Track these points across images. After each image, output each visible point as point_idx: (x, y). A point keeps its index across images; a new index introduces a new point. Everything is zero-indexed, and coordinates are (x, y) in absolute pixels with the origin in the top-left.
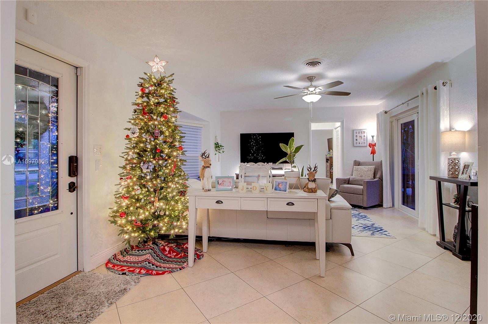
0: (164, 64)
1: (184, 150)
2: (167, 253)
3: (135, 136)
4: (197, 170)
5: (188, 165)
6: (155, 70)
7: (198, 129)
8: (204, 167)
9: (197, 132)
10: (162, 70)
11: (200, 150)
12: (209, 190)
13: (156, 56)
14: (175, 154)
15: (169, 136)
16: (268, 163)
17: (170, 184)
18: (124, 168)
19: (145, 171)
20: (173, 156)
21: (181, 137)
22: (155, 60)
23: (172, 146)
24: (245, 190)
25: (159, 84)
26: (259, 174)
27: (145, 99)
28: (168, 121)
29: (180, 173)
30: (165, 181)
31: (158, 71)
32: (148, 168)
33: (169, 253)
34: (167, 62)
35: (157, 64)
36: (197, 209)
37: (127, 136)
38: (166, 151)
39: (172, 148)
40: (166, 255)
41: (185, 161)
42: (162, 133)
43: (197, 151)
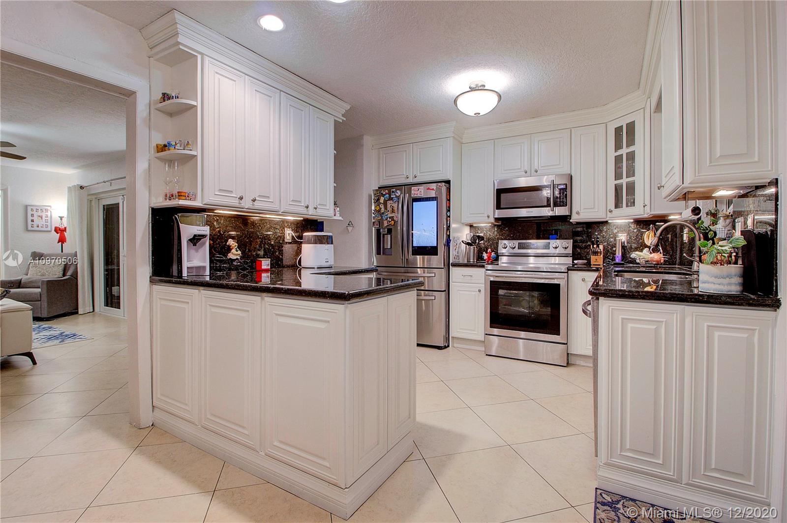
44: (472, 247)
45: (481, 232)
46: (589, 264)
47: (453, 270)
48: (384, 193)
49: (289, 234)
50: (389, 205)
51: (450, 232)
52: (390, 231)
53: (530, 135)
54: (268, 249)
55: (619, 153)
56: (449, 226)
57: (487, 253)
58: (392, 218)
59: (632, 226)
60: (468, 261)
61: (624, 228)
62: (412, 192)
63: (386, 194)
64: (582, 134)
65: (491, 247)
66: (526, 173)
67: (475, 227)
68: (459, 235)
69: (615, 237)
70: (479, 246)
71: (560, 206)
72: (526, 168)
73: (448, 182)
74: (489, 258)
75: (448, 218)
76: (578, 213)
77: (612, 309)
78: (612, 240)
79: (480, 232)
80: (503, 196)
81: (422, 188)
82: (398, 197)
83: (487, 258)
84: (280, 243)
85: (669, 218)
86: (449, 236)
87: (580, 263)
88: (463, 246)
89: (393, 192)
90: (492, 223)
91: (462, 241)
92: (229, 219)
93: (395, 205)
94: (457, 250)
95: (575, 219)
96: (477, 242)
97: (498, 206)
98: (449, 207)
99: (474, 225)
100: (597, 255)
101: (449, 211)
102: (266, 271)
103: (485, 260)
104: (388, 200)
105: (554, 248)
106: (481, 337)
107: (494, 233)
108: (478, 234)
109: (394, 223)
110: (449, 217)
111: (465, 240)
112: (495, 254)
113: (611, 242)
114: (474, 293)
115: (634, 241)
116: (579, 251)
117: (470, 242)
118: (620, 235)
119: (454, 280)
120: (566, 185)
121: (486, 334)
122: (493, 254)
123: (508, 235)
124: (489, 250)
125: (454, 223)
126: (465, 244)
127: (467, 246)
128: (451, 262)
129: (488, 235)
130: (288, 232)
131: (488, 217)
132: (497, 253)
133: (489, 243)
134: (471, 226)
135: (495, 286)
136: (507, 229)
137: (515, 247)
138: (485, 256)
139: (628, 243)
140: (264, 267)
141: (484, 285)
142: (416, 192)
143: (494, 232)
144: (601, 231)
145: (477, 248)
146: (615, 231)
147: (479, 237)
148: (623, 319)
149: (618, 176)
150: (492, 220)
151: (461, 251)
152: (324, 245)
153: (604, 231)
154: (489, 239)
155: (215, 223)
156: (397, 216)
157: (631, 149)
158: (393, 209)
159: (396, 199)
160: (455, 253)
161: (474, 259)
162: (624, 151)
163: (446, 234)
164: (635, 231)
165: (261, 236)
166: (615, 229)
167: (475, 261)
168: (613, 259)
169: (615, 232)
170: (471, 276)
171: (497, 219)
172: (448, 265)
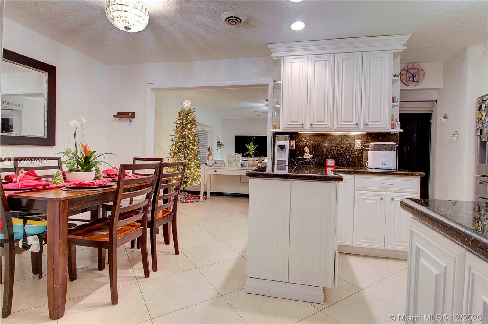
0: (190, 103)
1: (199, 146)
2: (190, 197)
3: (177, 139)
4: (205, 156)
5: (201, 154)
6: (186, 106)
7: (206, 132)
8: (209, 155)
9: (205, 134)
10: (189, 106)
11: (207, 146)
12: (211, 166)
13: (186, 99)
14: (195, 148)
15: (192, 140)
16: (240, 154)
17: (192, 163)
18: (171, 154)
19: (181, 156)
20: (194, 149)
21: (198, 140)
22: (186, 101)
23: (193, 144)
24: (227, 166)
25: (188, 114)
26: (236, 159)
27: (181, 121)
28: (192, 132)
29: (197, 158)
30: (189, 161)
31: (187, 106)
32: (182, 155)
33: (191, 197)
34: (192, 102)
35: (187, 103)
36: (205, 174)
37: (172, 139)
38: (191, 147)
39: (193, 145)
40: (189, 198)
41: (200, 152)
42: (189, 138)
43: (205, 147)
48: (485, 99)
49: (359, 144)
54: (340, 154)
84: (350, 150)
92: (312, 136)
102: (331, 167)
130: (358, 143)
140: (329, 164)
152: (382, 152)
155: (304, 139)
165: (335, 145)
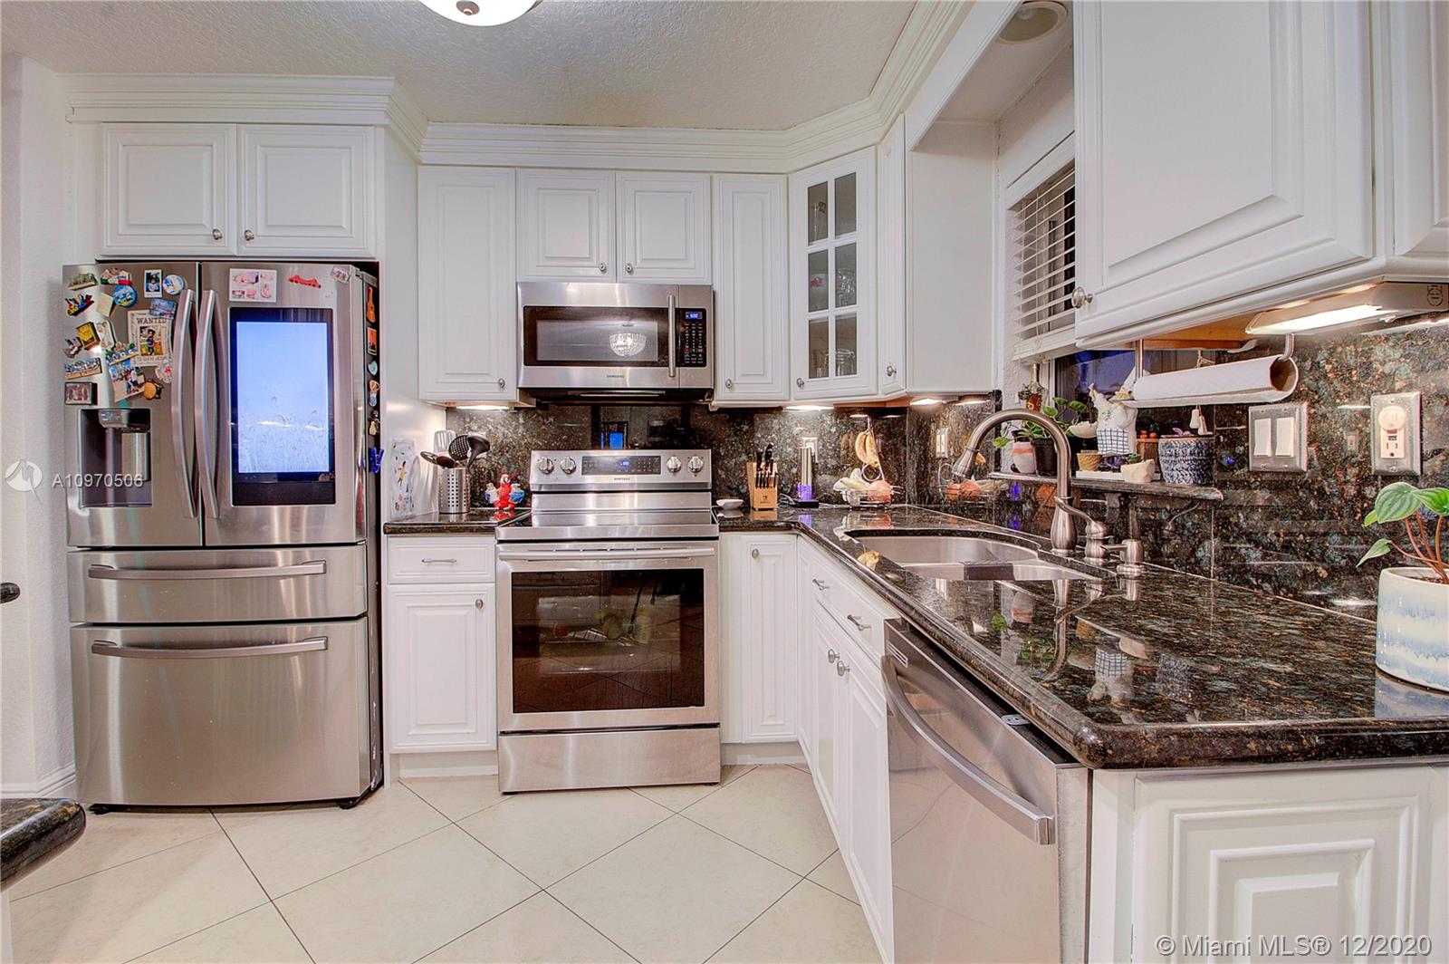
44: (453, 471)
45: (480, 428)
46: (746, 508)
47: (393, 547)
48: (114, 280)
50: (133, 328)
51: (378, 426)
52: (139, 419)
53: (614, 172)
55: (818, 246)
56: (377, 407)
57: (497, 485)
58: (148, 373)
59: (828, 420)
60: (444, 513)
61: (813, 423)
62: (233, 286)
63: (122, 283)
64: (738, 193)
65: (509, 468)
66: (604, 271)
67: (462, 414)
68: (410, 434)
69: (795, 442)
70: (475, 467)
71: (691, 365)
72: (604, 259)
73: (371, 268)
74: (504, 499)
75: (373, 383)
76: (729, 385)
77: (1183, 822)
78: (789, 449)
79: (475, 428)
80: (543, 327)
81: (269, 277)
82: (174, 300)
83: (497, 499)
85: (911, 404)
86: (377, 438)
87: (730, 506)
88: (427, 468)
89: (150, 277)
90: (511, 403)
91: (423, 454)
93: (162, 329)
94: (405, 482)
95: (722, 398)
96: (469, 454)
97: (531, 356)
98: (376, 347)
99: (458, 408)
100: (768, 486)
101: (376, 359)
103: (492, 505)
104: (129, 307)
105: (670, 470)
106: (486, 741)
107: (515, 432)
108: (470, 434)
109: (159, 392)
110: (377, 377)
111: (430, 448)
112: (521, 487)
113: (789, 454)
114: (462, 612)
115: (831, 453)
116: (724, 476)
117: (447, 455)
118: (805, 439)
119: (394, 577)
120: (704, 311)
121: (503, 733)
122: (515, 488)
123: (555, 438)
124: (504, 478)
125: (396, 400)
126: (433, 461)
127: (439, 467)
128: (384, 520)
129: (501, 435)
131: (502, 385)
132: (527, 483)
133: (503, 459)
134: (450, 410)
135: (527, 588)
136: (551, 419)
137: (575, 468)
138: (493, 494)
139: (820, 456)
141: (494, 584)
142: (247, 288)
143: (516, 427)
144: (768, 430)
145: (468, 471)
146: (797, 430)
147: (473, 441)
148: (1223, 862)
149: (817, 302)
150: (514, 395)
151: (421, 482)
153: (774, 430)
154: (502, 449)
156: (169, 365)
157: (846, 239)
158: (151, 341)
159: (164, 304)
160: (400, 491)
161: (459, 506)
162: (830, 244)
163: (367, 432)
164: (833, 430)
166: (796, 424)
167: (464, 510)
168: (793, 492)
169: (795, 433)
170: (451, 561)
171: (526, 392)
172: (374, 530)
